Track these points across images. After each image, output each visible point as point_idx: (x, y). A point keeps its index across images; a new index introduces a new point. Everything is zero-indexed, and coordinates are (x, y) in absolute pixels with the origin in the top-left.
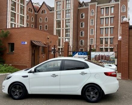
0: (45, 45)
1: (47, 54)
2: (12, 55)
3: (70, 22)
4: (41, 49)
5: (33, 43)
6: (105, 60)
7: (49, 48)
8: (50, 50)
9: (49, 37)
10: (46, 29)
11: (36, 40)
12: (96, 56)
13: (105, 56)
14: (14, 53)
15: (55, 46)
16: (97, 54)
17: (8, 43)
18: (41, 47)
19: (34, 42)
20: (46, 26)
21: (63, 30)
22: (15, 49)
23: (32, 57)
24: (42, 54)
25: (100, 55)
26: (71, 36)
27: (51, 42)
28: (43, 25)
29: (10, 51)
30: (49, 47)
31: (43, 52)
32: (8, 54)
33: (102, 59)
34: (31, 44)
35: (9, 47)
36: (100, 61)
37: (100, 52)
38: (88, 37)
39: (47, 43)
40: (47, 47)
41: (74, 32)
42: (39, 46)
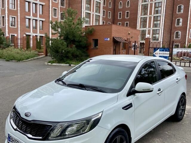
0: (126, 41)
1: (127, 50)
2: (96, 50)
3: (161, 7)
4: (121, 44)
5: (115, 40)
6: (187, 56)
7: (129, 44)
8: (131, 46)
9: (130, 33)
10: (127, 16)
11: (117, 37)
12: (178, 52)
13: (188, 53)
14: (97, 48)
15: (135, 41)
16: (180, 50)
17: (93, 39)
18: (122, 43)
19: (115, 38)
20: (128, 13)
21: (150, 18)
22: (98, 44)
23: (113, 52)
24: (122, 49)
25: (182, 51)
26: (161, 26)
27: (132, 37)
28: (124, 12)
29: (94, 47)
30: (130, 42)
31: (124, 47)
32: (92, 49)
33: (184, 55)
34: (113, 40)
35: (93, 42)
36: (182, 58)
37: (183, 49)
38: (188, 27)
39: (128, 38)
40: (127, 43)
41: (166, 20)
42: (120, 42)
